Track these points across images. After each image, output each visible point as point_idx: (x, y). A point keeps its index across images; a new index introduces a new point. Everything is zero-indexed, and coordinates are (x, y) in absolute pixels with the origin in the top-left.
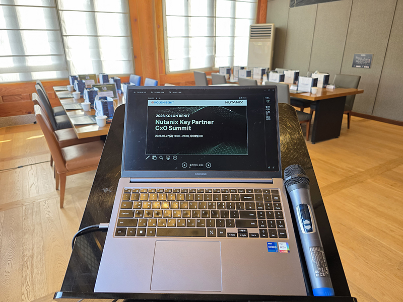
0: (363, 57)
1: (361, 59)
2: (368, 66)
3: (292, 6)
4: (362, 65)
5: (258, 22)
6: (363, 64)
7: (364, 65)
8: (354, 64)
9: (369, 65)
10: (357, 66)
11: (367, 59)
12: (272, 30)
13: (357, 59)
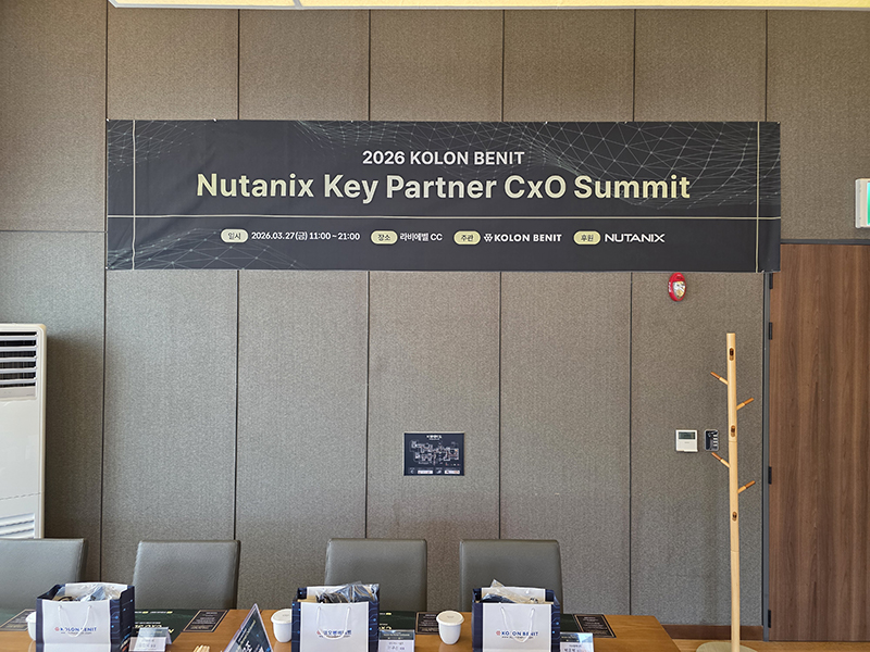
0: (435, 444)
1: (430, 449)
2: (456, 468)
4: (438, 467)
6: (438, 465)
7: (444, 466)
8: (411, 466)
9: (459, 465)
10: (419, 472)
11: (449, 449)
13: (417, 450)
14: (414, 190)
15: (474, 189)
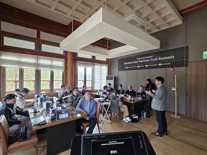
3: (119, 71)
5: (108, 75)
12: (113, 77)
14: (142, 61)
15: (147, 61)
